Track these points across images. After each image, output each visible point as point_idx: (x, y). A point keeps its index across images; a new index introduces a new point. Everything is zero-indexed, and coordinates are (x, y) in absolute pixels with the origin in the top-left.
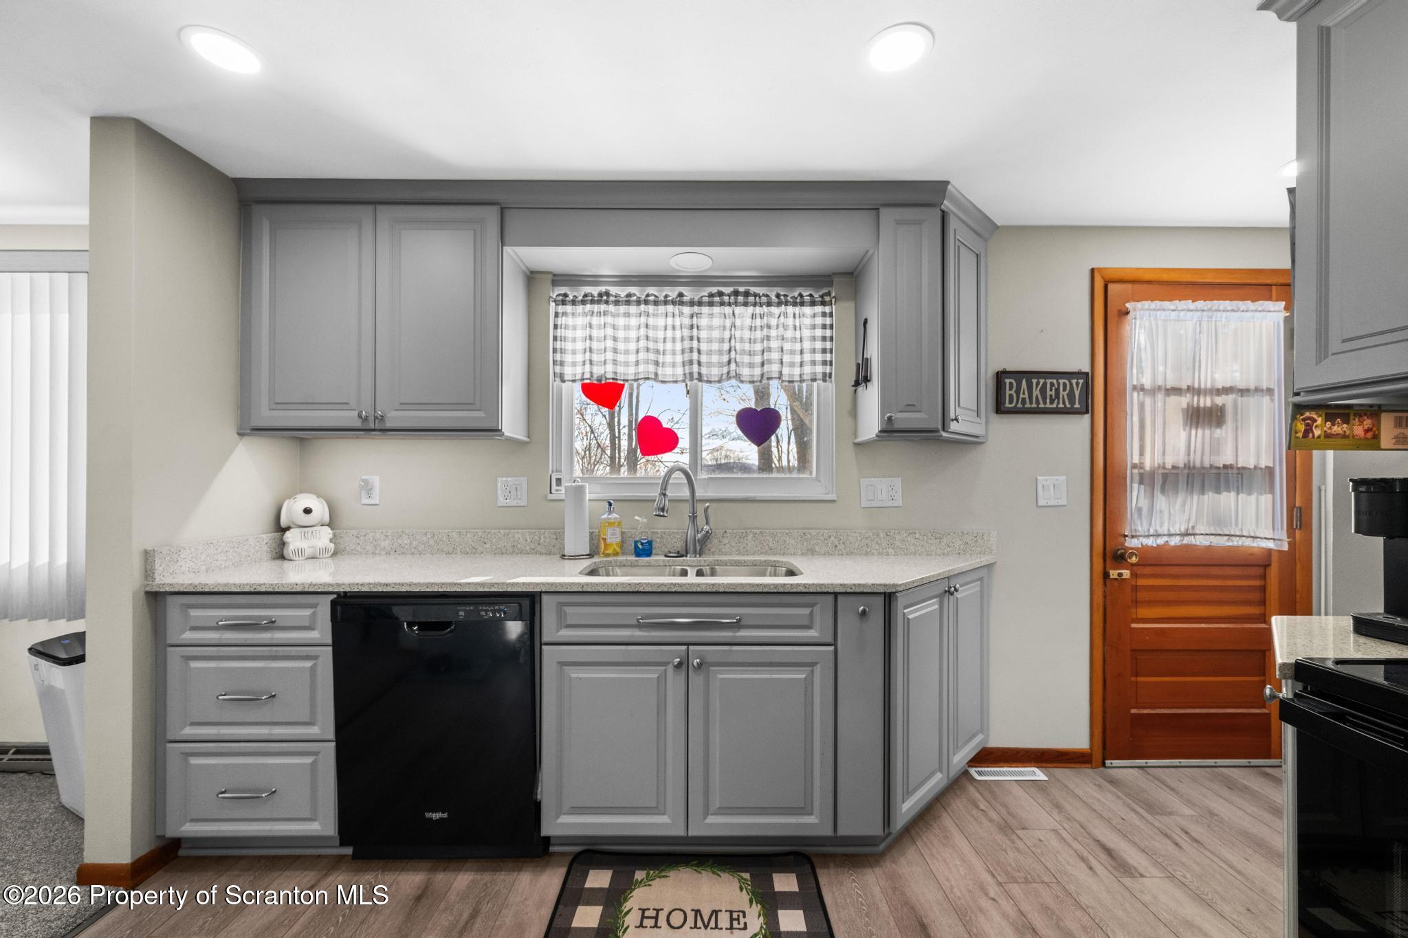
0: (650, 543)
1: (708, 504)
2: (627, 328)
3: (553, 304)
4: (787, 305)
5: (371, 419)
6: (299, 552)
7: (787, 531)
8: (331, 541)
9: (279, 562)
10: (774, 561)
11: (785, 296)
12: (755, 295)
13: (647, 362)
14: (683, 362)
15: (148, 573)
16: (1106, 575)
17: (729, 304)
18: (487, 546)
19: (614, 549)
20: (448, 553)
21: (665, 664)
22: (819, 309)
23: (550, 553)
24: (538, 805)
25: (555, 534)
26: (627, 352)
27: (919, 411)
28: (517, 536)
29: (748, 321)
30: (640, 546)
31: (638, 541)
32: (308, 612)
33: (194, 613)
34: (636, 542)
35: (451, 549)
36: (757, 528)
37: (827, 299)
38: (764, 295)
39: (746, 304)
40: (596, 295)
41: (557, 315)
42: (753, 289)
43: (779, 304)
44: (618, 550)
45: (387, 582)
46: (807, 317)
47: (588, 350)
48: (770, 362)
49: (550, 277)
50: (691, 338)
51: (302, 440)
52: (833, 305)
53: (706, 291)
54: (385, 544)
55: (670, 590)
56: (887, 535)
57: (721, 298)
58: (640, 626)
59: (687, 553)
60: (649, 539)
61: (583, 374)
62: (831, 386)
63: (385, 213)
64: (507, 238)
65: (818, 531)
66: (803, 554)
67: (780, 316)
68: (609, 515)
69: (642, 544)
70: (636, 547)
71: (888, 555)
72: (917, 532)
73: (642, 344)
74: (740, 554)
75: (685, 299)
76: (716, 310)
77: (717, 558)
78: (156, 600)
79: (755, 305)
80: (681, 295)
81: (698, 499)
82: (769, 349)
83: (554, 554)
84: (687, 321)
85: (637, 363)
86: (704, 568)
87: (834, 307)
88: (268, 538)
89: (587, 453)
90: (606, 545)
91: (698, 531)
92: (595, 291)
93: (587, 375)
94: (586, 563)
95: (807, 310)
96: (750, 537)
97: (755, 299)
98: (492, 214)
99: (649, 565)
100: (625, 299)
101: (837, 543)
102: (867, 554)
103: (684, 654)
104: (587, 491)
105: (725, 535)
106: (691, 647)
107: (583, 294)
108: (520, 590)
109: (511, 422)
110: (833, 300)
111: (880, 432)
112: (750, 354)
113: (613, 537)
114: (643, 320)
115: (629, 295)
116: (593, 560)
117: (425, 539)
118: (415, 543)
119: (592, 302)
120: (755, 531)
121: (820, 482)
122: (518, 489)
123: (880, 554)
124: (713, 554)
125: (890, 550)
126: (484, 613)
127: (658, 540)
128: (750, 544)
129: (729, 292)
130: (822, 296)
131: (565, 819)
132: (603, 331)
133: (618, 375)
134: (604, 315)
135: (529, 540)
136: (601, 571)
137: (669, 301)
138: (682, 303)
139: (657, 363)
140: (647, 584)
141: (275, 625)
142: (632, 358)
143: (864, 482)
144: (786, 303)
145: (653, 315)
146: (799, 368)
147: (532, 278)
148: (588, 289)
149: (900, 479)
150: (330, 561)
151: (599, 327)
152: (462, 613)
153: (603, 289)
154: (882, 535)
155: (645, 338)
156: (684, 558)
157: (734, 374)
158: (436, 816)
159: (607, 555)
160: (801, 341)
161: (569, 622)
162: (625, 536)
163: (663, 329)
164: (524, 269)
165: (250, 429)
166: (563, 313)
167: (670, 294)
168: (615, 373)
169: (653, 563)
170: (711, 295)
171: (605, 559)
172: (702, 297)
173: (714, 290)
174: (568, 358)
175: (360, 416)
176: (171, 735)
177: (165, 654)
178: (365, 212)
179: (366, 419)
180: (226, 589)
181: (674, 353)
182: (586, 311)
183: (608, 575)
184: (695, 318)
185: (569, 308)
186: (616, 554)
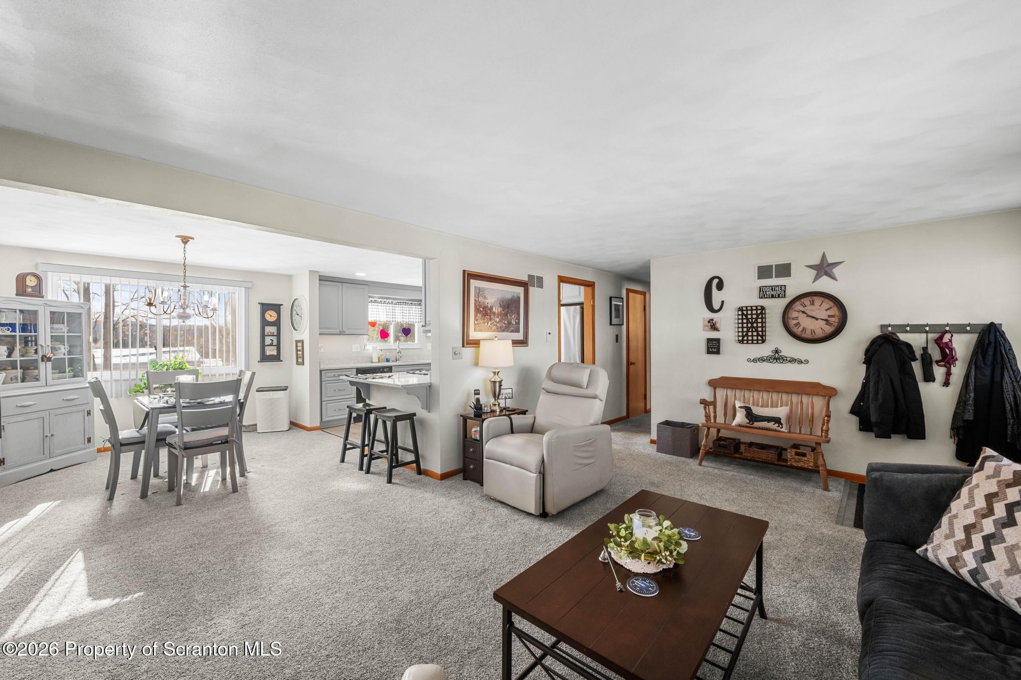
15: (320, 366)
33: (328, 374)
34: (387, 359)
38: (408, 303)
40: (374, 300)
43: (411, 305)
63: (345, 285)
104: (378, 347)
175: (340, 331)
176: (323, 400)
178: (340, 284)
180: (336, 368)
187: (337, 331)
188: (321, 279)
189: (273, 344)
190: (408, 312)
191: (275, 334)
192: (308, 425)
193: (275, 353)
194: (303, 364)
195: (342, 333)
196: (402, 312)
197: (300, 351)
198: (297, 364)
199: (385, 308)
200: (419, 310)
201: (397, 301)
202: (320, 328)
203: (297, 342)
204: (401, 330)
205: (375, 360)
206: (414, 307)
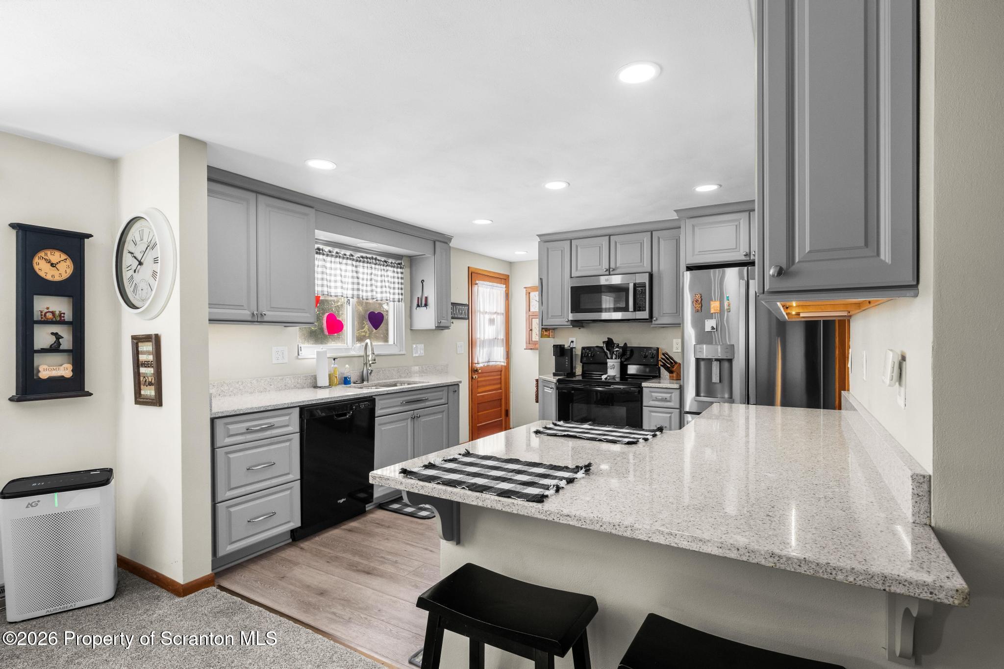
2: (331, 269)
5: (257, 316)
11: (387, 262)
12: (379, 260)
14: (353, 289)
16: (472, 378)
26: (331, 281)
27: (446, 320)
32: (287, 418)
33: (230, 427)
37: (400, 266)
38: (382, 261)
39: (376, 265)
42: (379, 258)
46: (396, 273)
50: (357, 278)
52: (402, 269)
59: (363, 381)
63: (261, 199)
65: (402, 368)
67: (387, 271)
68: (334, 365)
72: (429, 366)
76: (365, 265)
78: (214, 421)
79: (379, 264)
80: (351, 255)
82: (385, 286)
84: (354, 269)
85: (336, 287)
91: (368, 371)
95: (396, 270)
98: (312, 213)
100: (330, 254)
103: (413, 414)
106: (415, 411)
110: (404, 267)
111: (436, 327)
115: (337, 253)
121: (397, 346)
122: (283, 353)
126: (361, 406)
127: (349, 376)
132: (321, 269)
134: (321, 261)
138: (352, 260)
139: (343, 288)
141: (274, 426)
142: (333, 284)
143: (414, 346)
144: (389, 266)
149: (423, 344)
151: (319, 267)
156: (365, 383)
158: (341, 501)
167: (346, 253)
168: (327, 292)
172: (360, 257)
173: (364, 255)
175: (252, 314)
176: (221, 499)
177: (216, 454)
178: (251, 196)
179: (254, 316)
180: (252, 411)
184: (358, 268)
187: (245, 314)
188: (215, 177)
189: (62, 348)
190: (379, 279)
191: (68, 316)
192: (179, 576)
193: (66, 370)
194: (157, 401)
195: (257, 319)
196: (369, 277)
197: (146, 365)
198: (137, 402)
199: (338, 266)
200: (400, 275)
201: (359, 254)
202: (211, 305)
203: (137, 340)
204: (367, 317)
205: (323, 381)
206: (390, 268)
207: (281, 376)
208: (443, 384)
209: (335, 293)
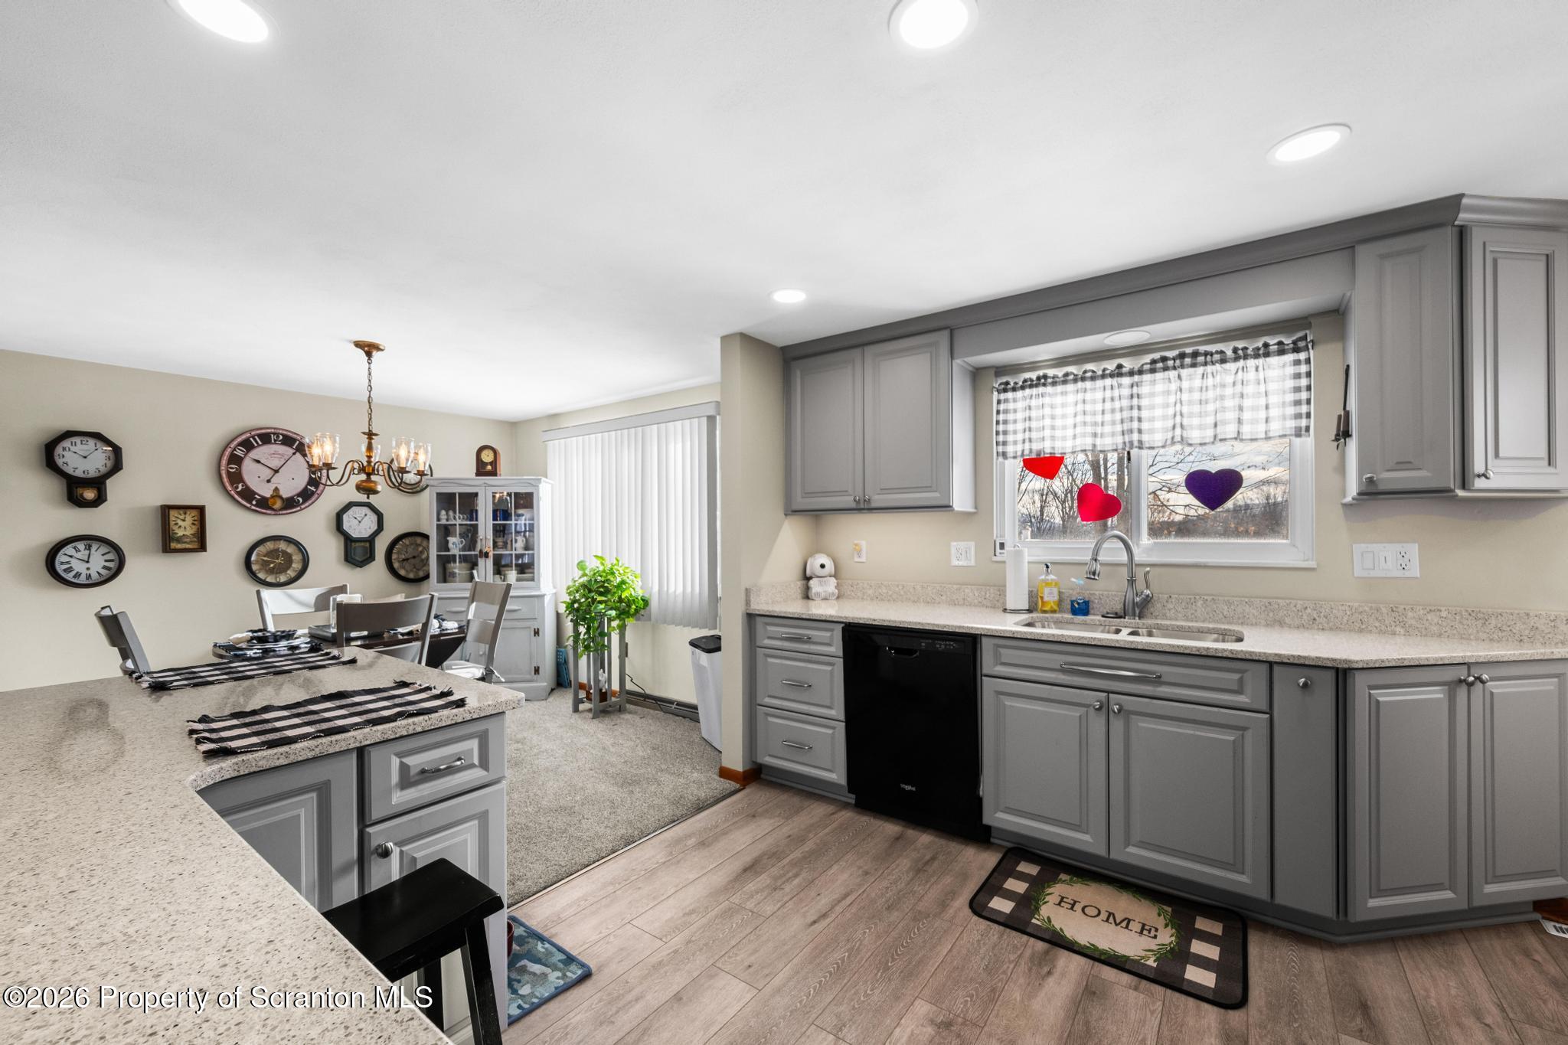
0: (1087, 603)
1: (1148, 569)
2: (1063, 405)
3: (996, 393)
4: (1247, 359)
5: (862, 502)
6: (818, 594)
7: (1247, 600)
8: (836, 587)
9: (805, 601)
10: (1225, 630)
11: (1246, 349)
12: (1206, 354)
13: (1084, 435)
14: (1123, 432)
15: (748, 603)
17: (1175, 368)
18: (943, 598)
19: (1052, 607)
20: (914, 602)
21: (1087, 706)
22: (1290, 357)
23: (994, 607)
24: (980, 800)
25: (999, 591)
26: (1064, 428)
27: (1420, 469)
28: (966, 591)
29: (1198, 382)
30: (1076, 606)
31: (1074, 601)
32: (828, 634)
33: (769, 628)
34: (1072, 602)
35: (916, 599)
36: (1208, 595)
37: (1302, 344)
38: (1217, 352)
39: (1194, 365)
40: (1035, 379)
41: (999, 402)
42: (1202, 349)
43: (1237, 359)
44: (1056, 608)
45: (876, 618)
46: (1274, 369)
47: (1027, 430)
48: (1225, 423)
49: (994, 369)
50: (1131, 408)
51: (817, 516)
52: (1311, 350)
53: (1148, 358)
54: (870, 592)
55: (1090, 643)
56: (1393, 611)
57: (1165, 363)
58: (1063, 671)
59: (1125, 615)
60: (1087, 599)
61: (1023, 451)
62: (1308, 442)
63: (870, 350)
64: (955, 355)
65: (1288, 601)
66: (1267, 625)
67: (1237, 372)
68: (1046, 575)
69: (1078, 604)
70: (1072, 605)
71: (1395, 634)
72: (1443, 609)
73: (1080, 418)
74: (1187, 620)
75: (1124, 370)
76: (1159, 375)
77: (1159, 622)
78: (751, 618)
79: (1205, 364)
80: (1120, 366)
81: (1137, 563)
82: (1224, 409)
83: (998, 608)
84: (1126, 392)
85: (1075, 437)
86: (1140, 630)
87: (1311, 351)
88: (800, 583)
89: (1069, 495)
90: (1043, 602)
91: (1137, 595)
92: (1033, 375)
93: (1027, 452)
94: (1025, 617)
95: (1274, 360)
96: (1200, 603)
97: (1206, 358)
98: (943, 337)
99: (1085, 624)
100: (1062, 379)
101: (1315, 616)
102: (1361, 631)
103: (1104, 700)
104: (1026, 554)
105: (1170, 600)
106: (1111, 695)
107: (1022, 379)
108: (964, 631)
109: (961, 498)
110: (1310, 346)
111: (1360, 494)
112: (1200, 415)
113: (1050, 597)
114: (1080, 396)
115: (1066, 375)
116: (1031, 615)
117: (897, 589)
118: (890, 593)
119: (1031, 386)
120: (1206, 598)
121: (1297, 547)
122: (968, 552)
123: (1381, 632)
124: (1156, 618)
125: (1398, 629)
126: (938, 646)
127: (1096, 601)
128: (1199, 611)
129: (1174, 355)
130: (1294, 343)
131: (1000, 815)
132: (1041, 411)
133: (1056, 449)
134: (1042, 396)
135: (976, 595)
136: (1037, 624)
137: (1107, 374)
138: (1120, 375)
139: (1095, 435)
140: (1069, 636)
141: (811, 640)
142: (1070, 432)
143: (1358, 548)
144: (1246, 357)
145: (1091, 390)
146: (1264, 425)
147: (977, 375)
148: (1027, 375)
149: (1417, 545)
150: (835, 602)
151: (1038, 407)
152: (923, 644)
153: (1041, 373)
154: (1384, 610)
155: (1082, 413)
156: (1122, 620)
157: (1179, 439)
158: (908, 788)
159: (1045, 612)
160: (1266, 395)
161: (1003, 660)
162: (1063, 596)
163: (1102, 401)
164: (971, 369)
165: (791, 511)
166: (1004, 400)
167: (1107, 366)
168: (1053, 448)
169: (1088, 622)
170: (1154, 362)
171: (1041, 615)
172: (1143, 365)
173: (1157, 356)
174: (1010, 438)
175: (855, 500)
176: (759, 702)
177: (756, 652)
178: (857, 352)
179: (858, 502)
180: (785, 615)
181: (1113, 423)
182: (1025, 395)
183: (1043, 627)
184: (1135, 388)
185: (1010, 395)
186: (1054, 612)
195: (866, 506)
207: (956, 584)
208: (1251, 653)
209: (1063, 448)
